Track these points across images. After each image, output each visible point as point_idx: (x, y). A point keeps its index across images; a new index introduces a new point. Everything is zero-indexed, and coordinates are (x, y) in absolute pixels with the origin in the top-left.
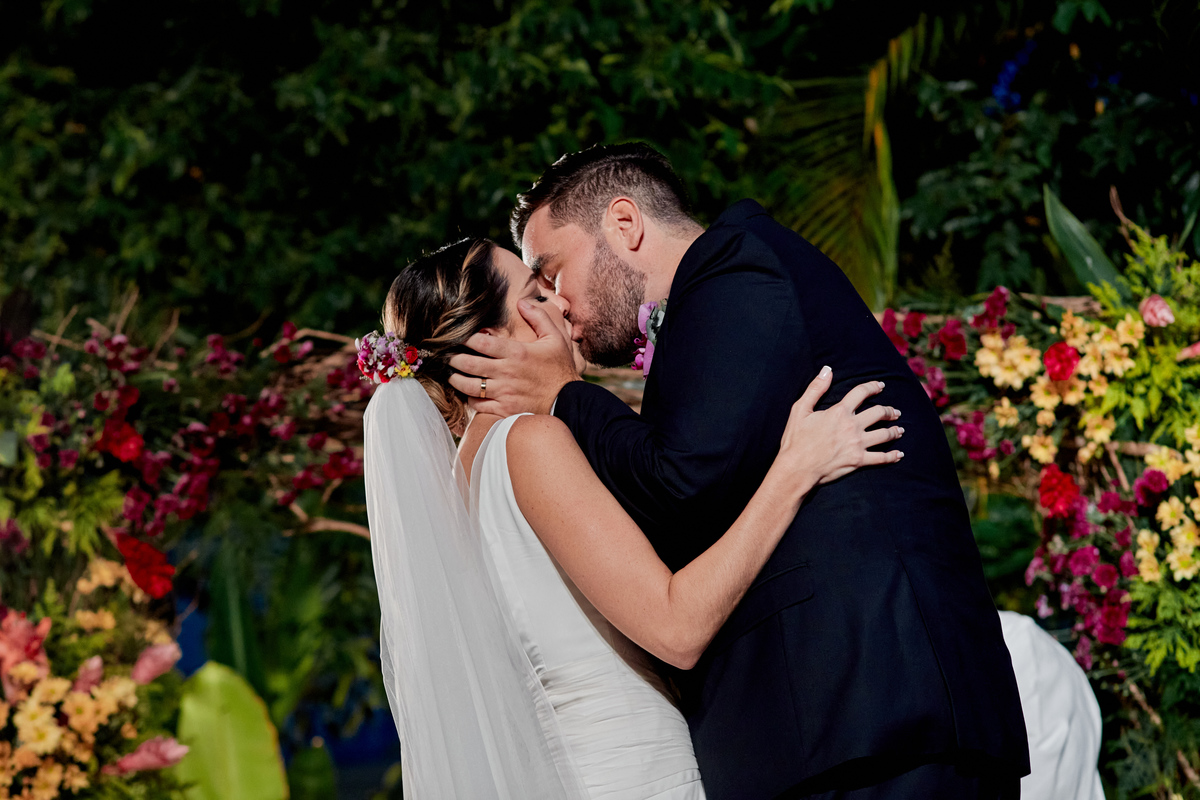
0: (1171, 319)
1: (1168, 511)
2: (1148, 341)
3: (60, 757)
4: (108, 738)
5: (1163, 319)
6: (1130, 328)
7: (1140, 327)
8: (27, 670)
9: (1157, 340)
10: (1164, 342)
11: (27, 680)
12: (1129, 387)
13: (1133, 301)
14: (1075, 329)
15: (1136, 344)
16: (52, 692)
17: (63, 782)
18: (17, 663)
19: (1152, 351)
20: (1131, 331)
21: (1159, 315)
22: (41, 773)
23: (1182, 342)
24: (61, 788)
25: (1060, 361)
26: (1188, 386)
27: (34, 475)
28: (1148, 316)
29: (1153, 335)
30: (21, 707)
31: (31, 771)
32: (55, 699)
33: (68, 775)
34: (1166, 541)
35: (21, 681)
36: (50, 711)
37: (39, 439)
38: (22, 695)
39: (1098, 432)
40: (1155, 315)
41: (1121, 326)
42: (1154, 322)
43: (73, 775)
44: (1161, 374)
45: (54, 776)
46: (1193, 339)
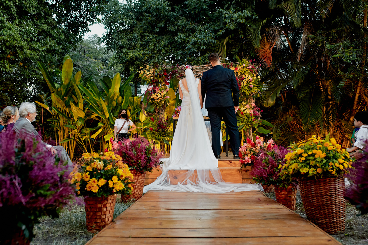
1: (244, 80)
3: (161, 98)
4: (164, 96)
5: (244, 65)
6: (242, 66)
8: (158, 91)
12: (242, 71)
13: (242, 64)
14: (237, 66)
19: (243, 68)
25: (236, 68)
34: (244, 82)
36: (160, 94)
38: (158, 93)
39: (239, 74)
44: (244, 70)
45: (160, 99)
46: (246, 67)
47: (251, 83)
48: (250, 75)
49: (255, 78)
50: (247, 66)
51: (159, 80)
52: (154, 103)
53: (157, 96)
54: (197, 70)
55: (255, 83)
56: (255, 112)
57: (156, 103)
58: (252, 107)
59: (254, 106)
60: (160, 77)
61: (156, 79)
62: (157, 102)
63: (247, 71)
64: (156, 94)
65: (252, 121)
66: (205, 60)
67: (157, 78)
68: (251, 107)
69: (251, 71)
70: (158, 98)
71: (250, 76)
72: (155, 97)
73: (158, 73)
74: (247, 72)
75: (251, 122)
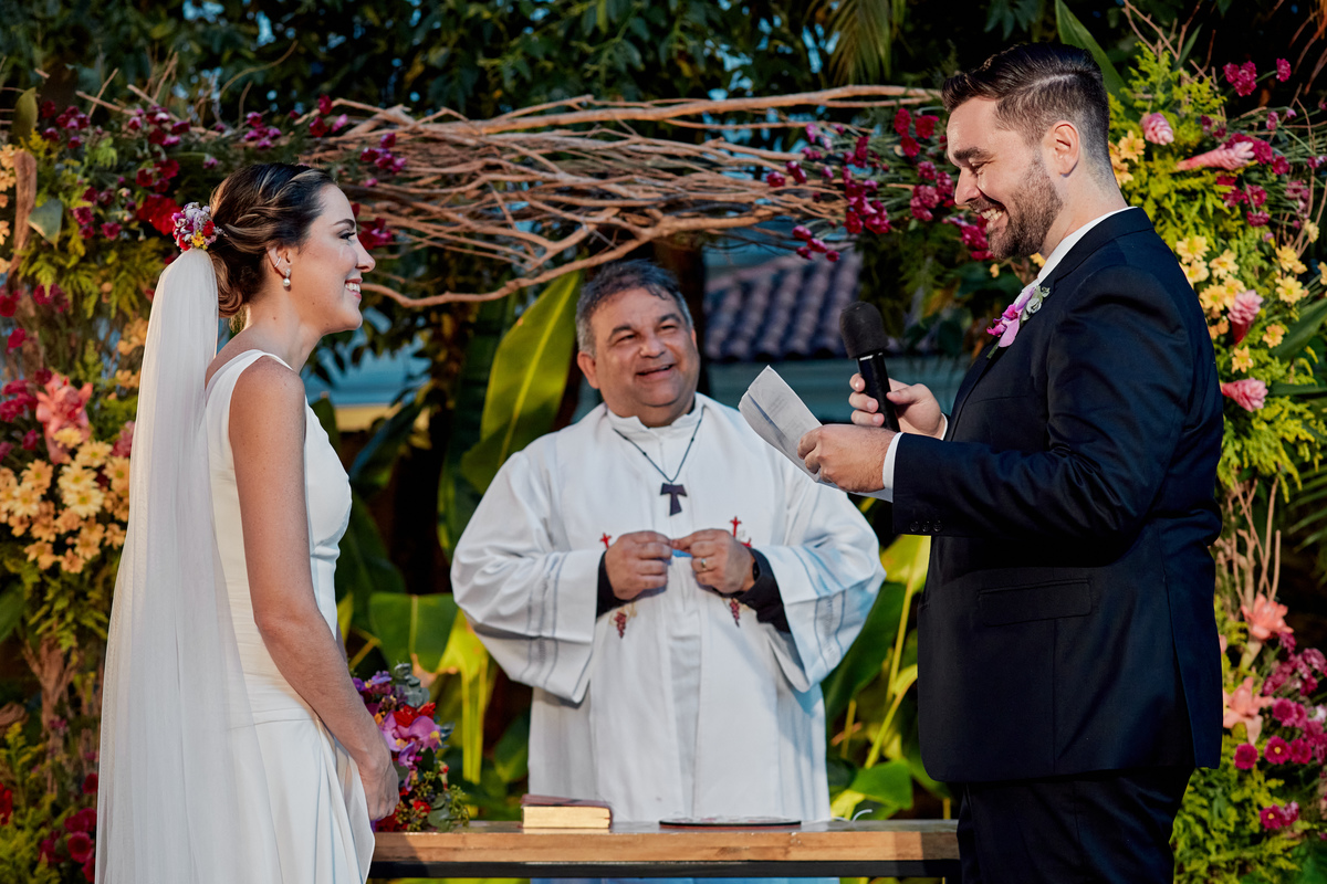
0: (1170, 139)
2: (1148, 157)
3: (102, 518)
5: (1163, 139)
6: (1132, 144)
7: (1141, 143)
8: (71, 436)
9: (1155, 155)
10: (1161, 157)
11: (71, 446)
12: (1127, 197)
13: (1134, 113)
15: (1136, 159)
16: (94, 455)
17: (104, 539)
18: (61, 428)
19: (1150, 165)
20: (1132, 147)
21: (1160, 135)
22: (84, 532)
23: (1178, 156)
24: (101, 545)
26: (1181, 197)
27: (77, 246)
28: (1149, 134)
29: (1150, 150)
30: (65, 469)
31: (74, 533)
32: (97, 463)
33: (109, 534)
35: (65, 446)
36: (94, 475)
37: (83, 212)
38: (67, 459)
40: (1156, 135)
41: (1123, 142)
42: (1155, 140)
43: (114, 534)
44: (1158, 189)
45: (95, 535)
46: (1188, 152)
47: (1242, 358)
48: (1228, 258)
49: (1292, 291)
50: (1192, 136)
51: (80, 297)
52: (17, 579)
53: (53, 496)
54: (566, 179)
55: (1287, 354)
56: (1283, 710)
57: (41, 588)
58: (1253, 649)
59: (1272, 641)
60: (95, 251)
61: (46, 279)
62: (54, 570)
63: (1190, 195)
64: (38, 474)
65: (1254, 825)
66: (660, 33)
67: (61, 272)
68: (1235, 655)
69: (1239, 199)
70: (61, 525)
71: (1227, 264)
72: (34, 509)
73: (78, 203)
74: (1191, 213)
75: (1234, 838)
